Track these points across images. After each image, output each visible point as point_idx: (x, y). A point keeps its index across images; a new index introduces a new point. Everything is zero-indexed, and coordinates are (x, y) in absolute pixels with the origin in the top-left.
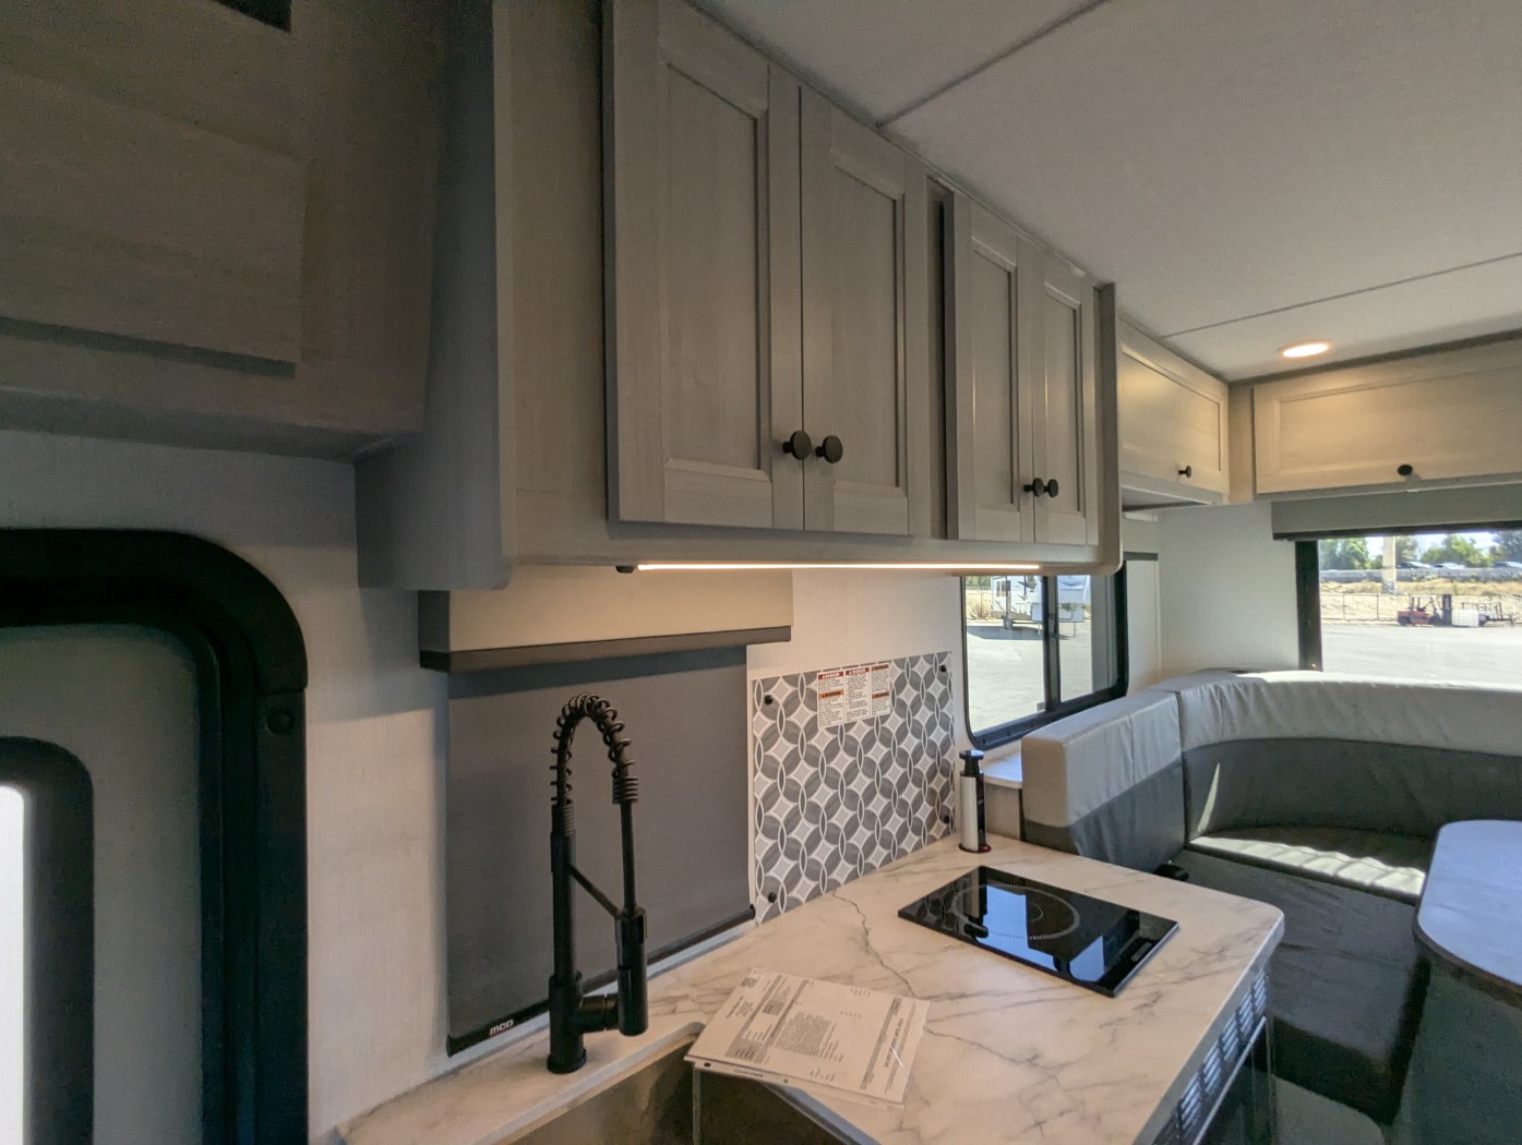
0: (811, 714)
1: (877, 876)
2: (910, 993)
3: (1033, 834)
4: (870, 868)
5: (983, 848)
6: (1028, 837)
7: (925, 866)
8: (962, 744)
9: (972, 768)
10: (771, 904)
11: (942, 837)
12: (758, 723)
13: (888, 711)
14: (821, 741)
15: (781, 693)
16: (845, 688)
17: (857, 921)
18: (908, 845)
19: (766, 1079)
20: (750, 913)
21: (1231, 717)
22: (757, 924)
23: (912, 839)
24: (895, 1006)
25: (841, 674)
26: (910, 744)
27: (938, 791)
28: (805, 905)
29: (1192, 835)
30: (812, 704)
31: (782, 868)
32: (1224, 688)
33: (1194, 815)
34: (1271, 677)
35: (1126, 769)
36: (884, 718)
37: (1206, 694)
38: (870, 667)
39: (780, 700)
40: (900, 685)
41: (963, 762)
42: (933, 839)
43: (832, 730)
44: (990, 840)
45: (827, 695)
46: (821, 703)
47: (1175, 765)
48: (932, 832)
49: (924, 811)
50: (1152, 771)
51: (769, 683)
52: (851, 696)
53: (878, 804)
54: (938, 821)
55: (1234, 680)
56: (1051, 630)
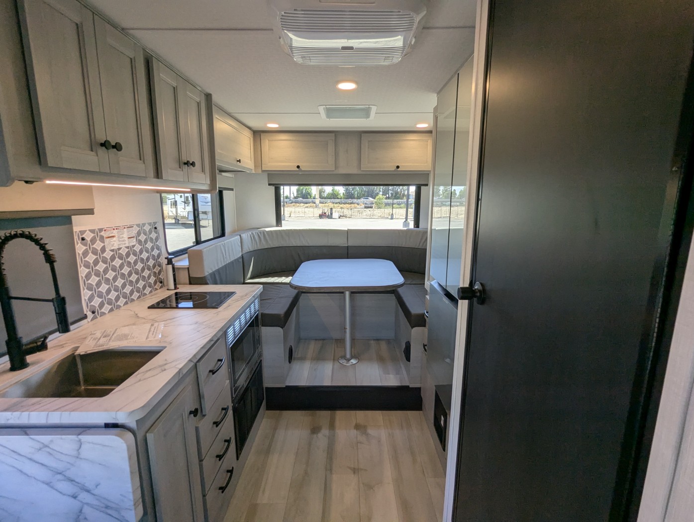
0: (103, 245)
1: (136, 302)
2: (156, 321)
3: (193, 281)
4: (133, 300)
5: (176, 288)
6: (192, 283)
7: (155, 296)
8: (165, 254)
9: (170, 262)
10: (94, 315)
11: (160, 288)
12: (80, 248)
13: (135, 243)
14: (108, 255)
15: (88, 236)
16: (116, 235)
17: (133, 313)
18: (147, 291)
20: (85, 317)
21: (256, 243)
22: (88, 322)
23: (148, 290)
24: (152, 325)
25: (114, 229)
26: (145, 255)
27: (157, 272)
28: (107, 314)
29: (246, 279)
30: (102, 239)
31: (96, 302)
32: (254, 233)
33: (246, 274)
34: (267, 229)
35: (224, 259)
36: (134, 246)
37: (249, 235)
38: (126, 227)
39: (88, 239)
40: (139, 234)
41: (166, 260)
42: (156, 289)
43: (112, 251)
44: (178, 286)
45: (109, 237)
46: (107, 241)
47: (240, 257)
48: (156, 287)
49: (152, 280)
50: (232, 259)
51: (83, 232)
52: (118, 237)
53: (134, 277)
54: (158, 283)
55: (257, 231)
56: (196, 215)
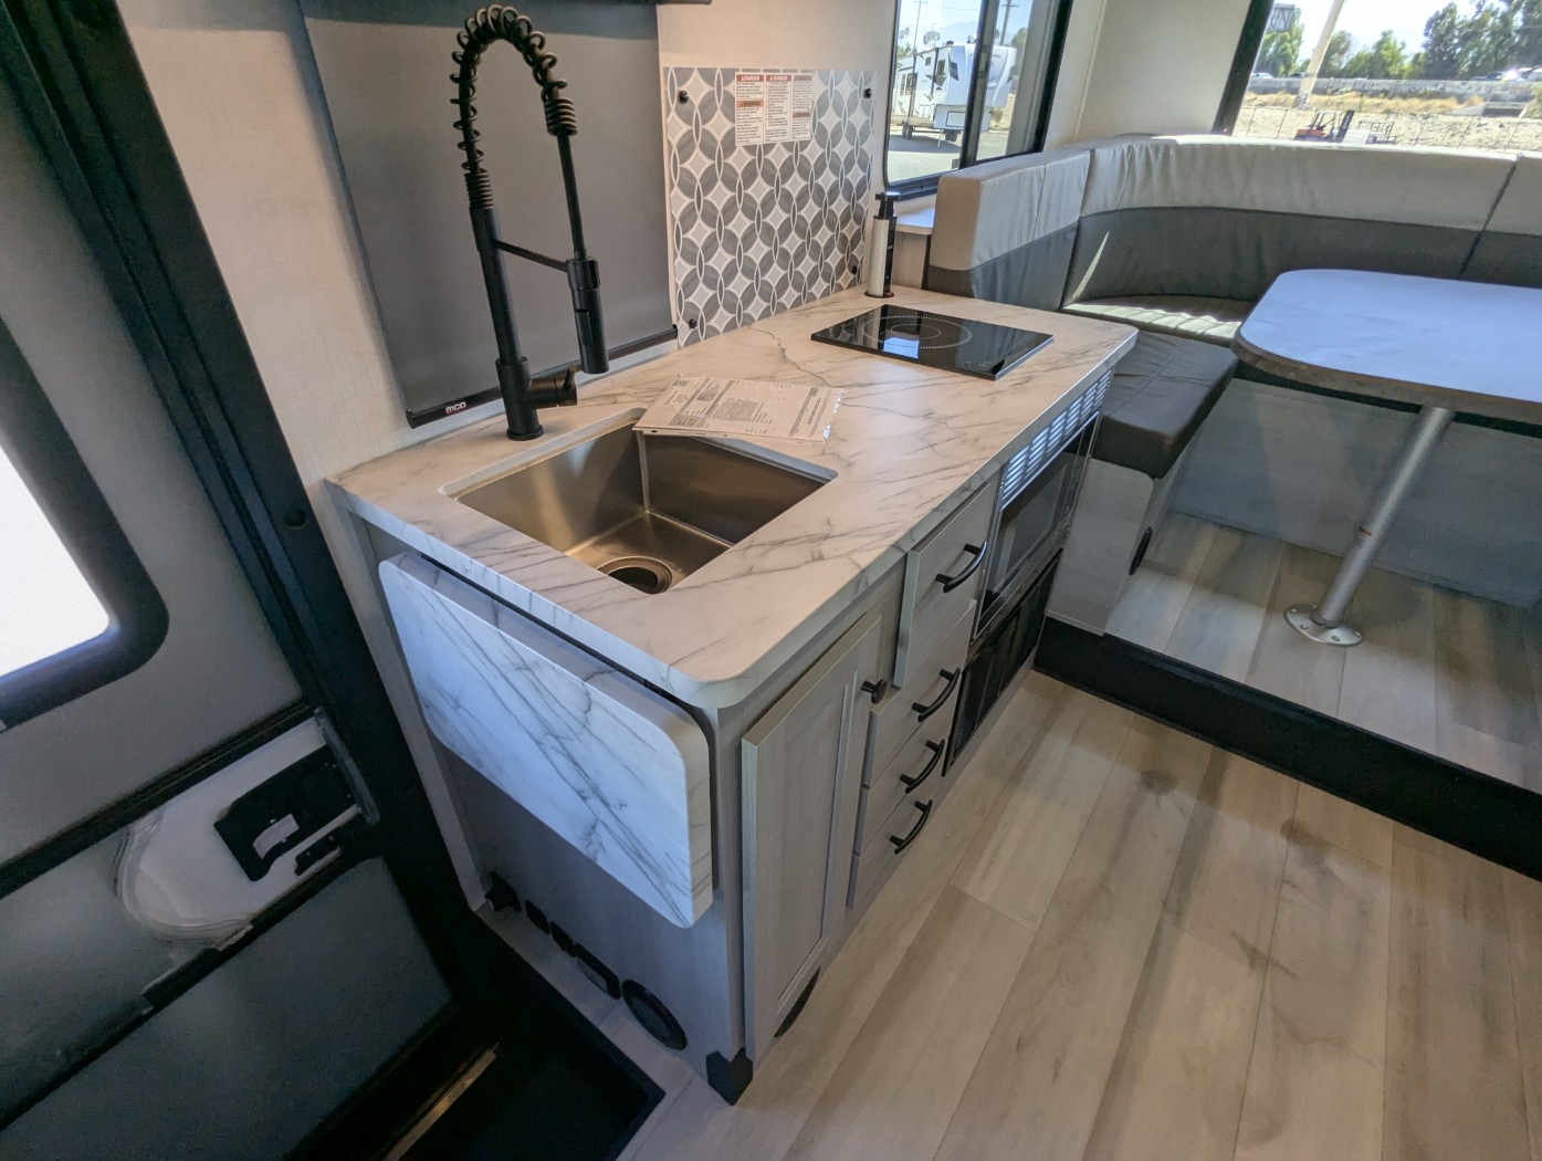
0: (729, 126)
1: (788, 315)
2: (825, 384)
3: (936, 280)
4: (782, 308)
5: (887, 293)
6: (930, 285)
7: (834, 307)
8: (876, 186)
9: (886, 211)
10: (692, 330)
11: (848, 287)
12: (674, 128)
13: (807, 136)
14: (739, 160)
15: (697, 90)
16: (766, 99)
17: (775, 343)
18: (817, 290)
19: (707, 435)
20: (673, 333)
21: (1133, 185)
22: (679, 347)
23: (820, 285)
24: (813, 392)
25: (761, 78)
26: (827, 180)
27: (849, 238)
28: (722, 335)
29: (1067, 301)
30: (730, 107)
31: (702, 295)
32: (1137, 151)
33: (1073, 282)
34: (1182, 139)
35: (1030, 220)
36: (804, 144)
37: (1119, 154)
38: (793, 75)
39: (696, 99)
40: (822, 108)
41: (879, 202)
42: (840, 288)
43: (751, 149)
44: (893, 288)
45: (746, 103)
46: (740, 112)
47: (1070, 228)
48: (840, 281)
49: (835, 257)
50: (1051, 230)
51: (683, 74)
52: (772, 110)
53: (793, 243)
54: (847, 270)
55: (1147, 143)
56: (982, 68)
